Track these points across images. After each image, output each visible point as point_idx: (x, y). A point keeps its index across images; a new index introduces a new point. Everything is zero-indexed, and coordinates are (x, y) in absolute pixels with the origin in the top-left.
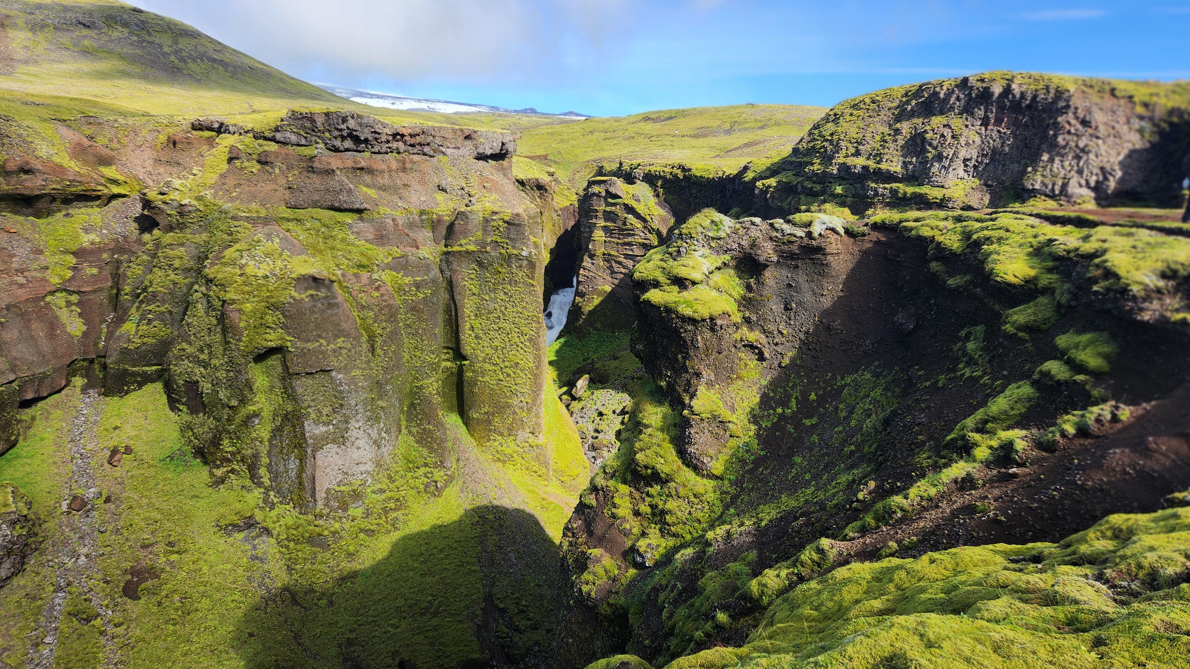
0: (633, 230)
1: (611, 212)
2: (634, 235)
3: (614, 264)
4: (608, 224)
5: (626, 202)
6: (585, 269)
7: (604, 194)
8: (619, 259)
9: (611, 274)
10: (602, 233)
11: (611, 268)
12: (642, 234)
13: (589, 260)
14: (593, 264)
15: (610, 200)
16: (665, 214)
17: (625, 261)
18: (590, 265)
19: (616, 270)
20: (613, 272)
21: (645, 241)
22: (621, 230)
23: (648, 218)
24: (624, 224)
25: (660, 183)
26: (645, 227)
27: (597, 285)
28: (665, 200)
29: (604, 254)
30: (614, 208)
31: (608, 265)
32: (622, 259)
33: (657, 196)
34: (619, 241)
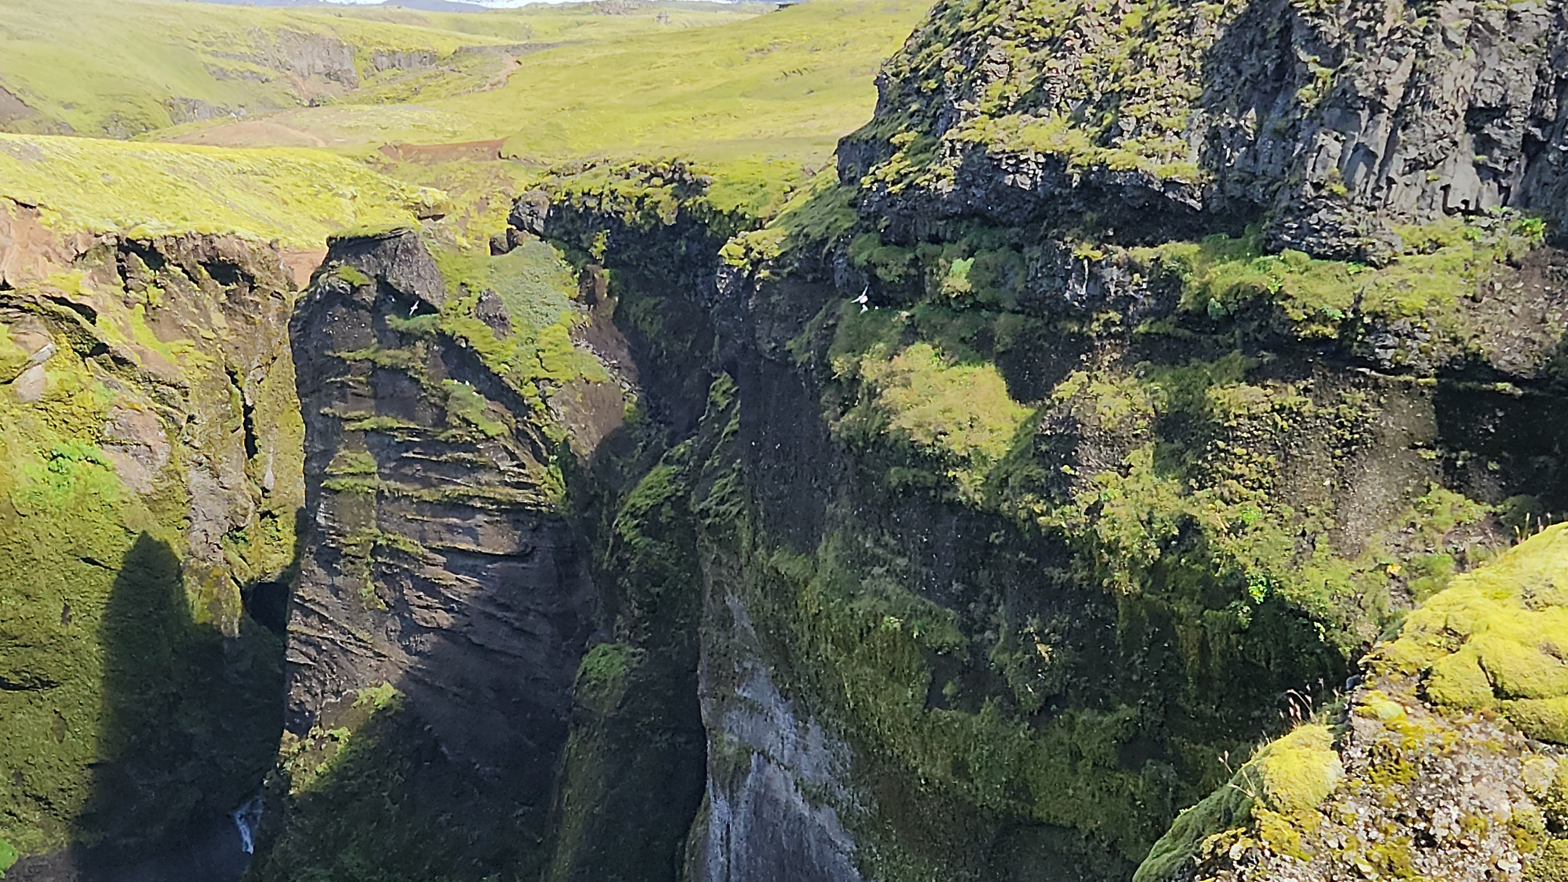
0: (469, 447)
1: (395, 371)
2: (475, 467)
3: (410, 594)
4: (389, 422)
5: (447, 328)
6: (307, 613)
7: (369, 295)
8: (429, 572)
9: (404, 634)
10: (366, 460)
11: (400, 607)
12: (505, 465)
13: (320, 572)
14: (335, 590)
15: (393, 321)
16: (606, 375)
17: (449, 577)
18: (324, 596)
19: (419, 615)
20: (411, 628)
21: (520, 496)
22: (432, 445)
23: (529, 392)
24: (441, 421)
25: (600, 245)
26: (519, 435)
27: (353, 682)
28: (619, 317)
29: (377, 550)
30: (405, 354)
31: (390, 595)
32: (437, 573)
33: (590, 299)
34: (426, 495)
